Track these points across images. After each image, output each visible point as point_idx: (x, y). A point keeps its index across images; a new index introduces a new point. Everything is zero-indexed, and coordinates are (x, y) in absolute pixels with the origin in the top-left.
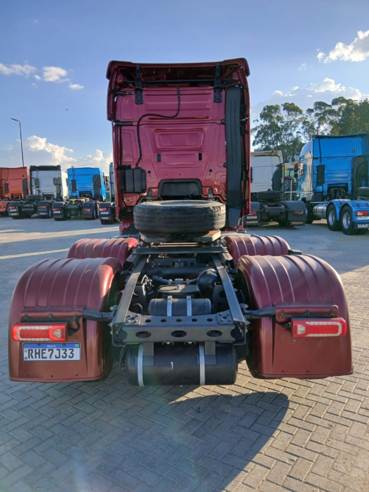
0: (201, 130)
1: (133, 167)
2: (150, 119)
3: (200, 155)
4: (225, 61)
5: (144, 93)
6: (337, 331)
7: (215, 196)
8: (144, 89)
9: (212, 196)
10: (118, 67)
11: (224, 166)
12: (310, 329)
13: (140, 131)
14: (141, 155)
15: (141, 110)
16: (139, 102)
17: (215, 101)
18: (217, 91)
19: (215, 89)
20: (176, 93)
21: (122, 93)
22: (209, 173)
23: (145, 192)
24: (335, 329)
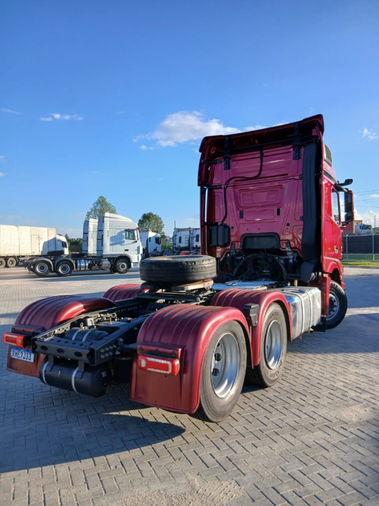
0: (281, 187)
1: (219, 223)
2: (235, 181)
3: (278, 211)
4: (305, 120)
5: (232, 159)
6: (167, 370)
7: (293, 250)
8: (232, 156)
9: (290, 250)
10: (211, 141)
11: (301, 220)
12: (149, 364)
13: (227, 193)
14: (226, 213)
15: (229, 174)
16: (228, 167)
17: (295, 159)
18: (296, 149)
19: (294, 147)
20: (259, 155)
21: (215, 162)
22: (286, 227)
23: (229, 246)
24: (165, 367)
